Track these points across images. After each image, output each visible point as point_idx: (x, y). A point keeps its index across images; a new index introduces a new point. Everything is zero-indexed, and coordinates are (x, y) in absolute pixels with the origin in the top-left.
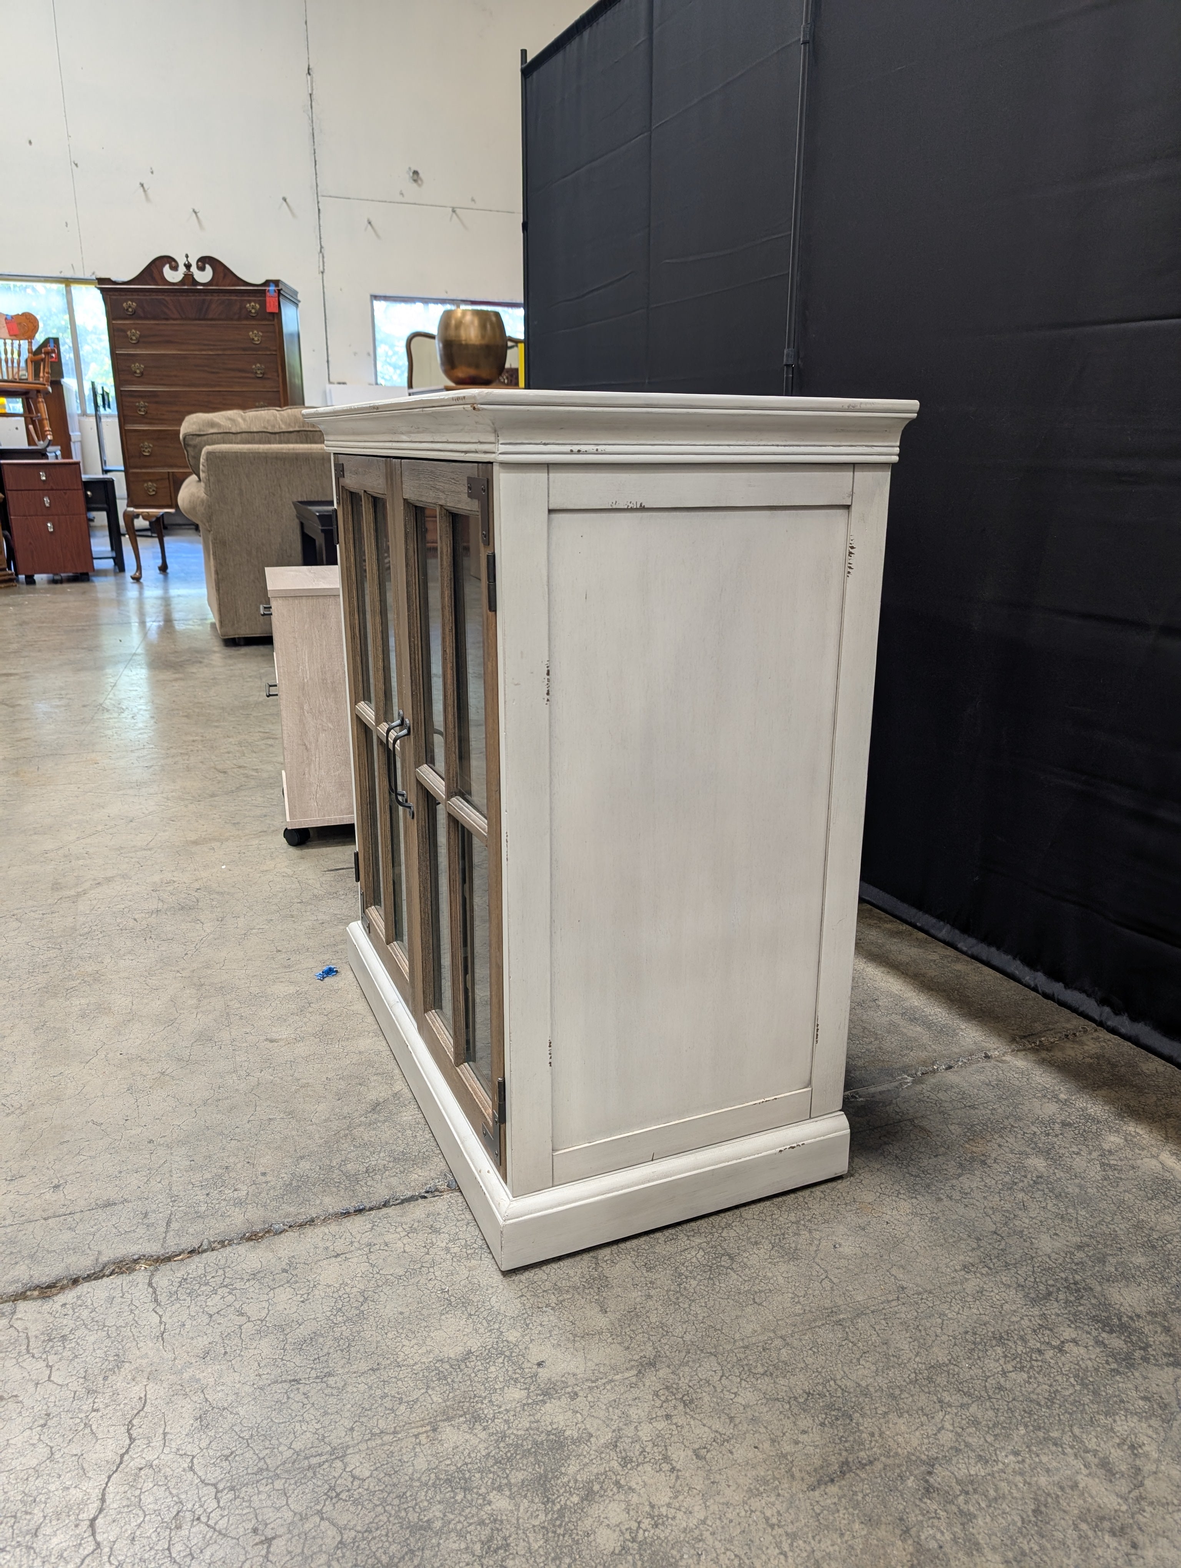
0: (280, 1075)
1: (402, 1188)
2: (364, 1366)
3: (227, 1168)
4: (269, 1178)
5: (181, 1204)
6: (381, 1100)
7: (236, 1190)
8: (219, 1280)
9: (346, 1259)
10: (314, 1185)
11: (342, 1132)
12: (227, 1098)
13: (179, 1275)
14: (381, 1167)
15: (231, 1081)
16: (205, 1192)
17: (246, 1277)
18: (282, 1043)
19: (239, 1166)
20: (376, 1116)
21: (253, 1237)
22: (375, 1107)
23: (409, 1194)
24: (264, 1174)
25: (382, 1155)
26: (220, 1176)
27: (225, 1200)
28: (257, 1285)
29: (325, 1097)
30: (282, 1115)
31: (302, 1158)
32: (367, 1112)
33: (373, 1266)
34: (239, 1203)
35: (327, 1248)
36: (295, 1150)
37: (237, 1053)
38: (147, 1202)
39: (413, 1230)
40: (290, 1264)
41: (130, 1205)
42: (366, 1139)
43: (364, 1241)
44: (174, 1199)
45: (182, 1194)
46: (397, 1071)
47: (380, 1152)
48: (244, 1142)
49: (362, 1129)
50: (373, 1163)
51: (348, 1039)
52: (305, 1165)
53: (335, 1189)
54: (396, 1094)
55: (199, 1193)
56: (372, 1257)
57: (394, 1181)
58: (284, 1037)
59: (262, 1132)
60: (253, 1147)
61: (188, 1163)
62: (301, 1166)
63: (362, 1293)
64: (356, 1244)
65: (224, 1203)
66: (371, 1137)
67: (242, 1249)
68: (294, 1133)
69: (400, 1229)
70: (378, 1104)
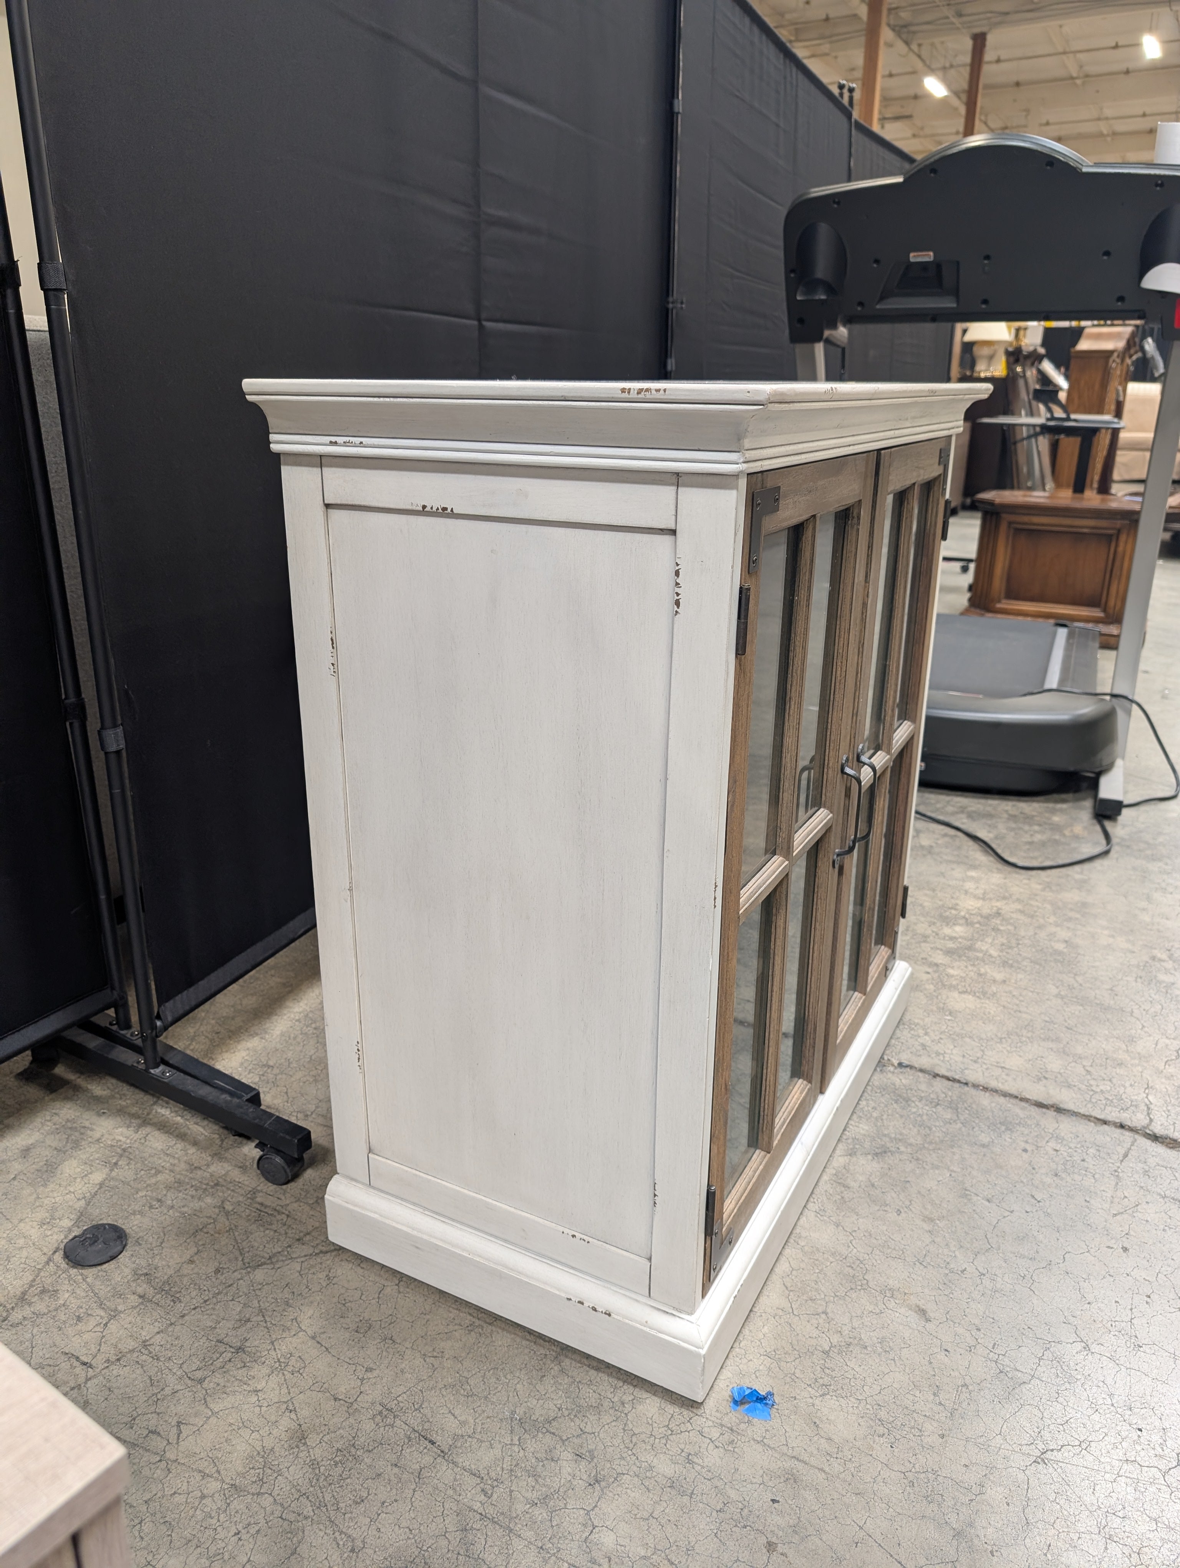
0: (946, 1251)
1: (922, 1079)
2: (1024, 1016)
3: (1056, 1175)
4: (1023, 1145)
5: (1110, 1165)
6: (870, 1157)
7: (1057, 1151)
8: (1097, 1096)
9: (998, 1063)
10: (988, 1118)
11: (931, 1148)
12: (1022, 1256)
13: (1125, 1115)
14: (924, 1101)
15: (1006, 1278)
16: (1085, 1164)
17: (1076, 1089)
18: (913, 1300)
19: (1043, 1171)
20: (888, 1145)
21: (1059, 1110)
22: (880, 1153)
23: (920, 1074)
24: (1025, 1150)
25: (914, 1110)
26: (1065, 1170)
27: (1070, 1148)
28: (1070, 1080)
29: (919, 1192)
30: (975, 1198)
31: (983, 1146)
32: (892, 1153)
33: (983, 1051)
34: (1059, 1138)
35: (1007, 1075)
36: (984, 1155)
37: (977, 1322)
38: (1142, 1185)
39: (938, 1054)
40: (1039, 1079)
41: (1159, 1191)
42: (915, 1130)
43: (976, 1066)
44: (1115, 1173)
45: (1107, 1174)
46: (825, 1177)
47: (914, 1113)
48: (1027, 1191)
49: (912, 1141)
50: (927, 1108)
51: (833, 1254)
52: (984, 1138)
53: (974, 1106)
54: (850, 1155)
55: (1091, 1166)
56: (979, 1055)
57: (923, 1087)
58: (902, 1310)
59: (1005, 1192)
60: (1022, 1182)
61: (1092, 1202)
62: (988, 1139)
63: (1001, 1042)
64: (985, 1066)
65: (1072, 1145)
66: (910, 1129)
67: (1071, 1106)
68: (974, 1173)
69: (947, 1059)
70: (876, 1154)
